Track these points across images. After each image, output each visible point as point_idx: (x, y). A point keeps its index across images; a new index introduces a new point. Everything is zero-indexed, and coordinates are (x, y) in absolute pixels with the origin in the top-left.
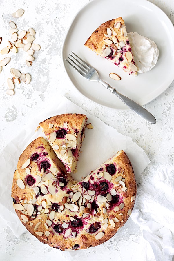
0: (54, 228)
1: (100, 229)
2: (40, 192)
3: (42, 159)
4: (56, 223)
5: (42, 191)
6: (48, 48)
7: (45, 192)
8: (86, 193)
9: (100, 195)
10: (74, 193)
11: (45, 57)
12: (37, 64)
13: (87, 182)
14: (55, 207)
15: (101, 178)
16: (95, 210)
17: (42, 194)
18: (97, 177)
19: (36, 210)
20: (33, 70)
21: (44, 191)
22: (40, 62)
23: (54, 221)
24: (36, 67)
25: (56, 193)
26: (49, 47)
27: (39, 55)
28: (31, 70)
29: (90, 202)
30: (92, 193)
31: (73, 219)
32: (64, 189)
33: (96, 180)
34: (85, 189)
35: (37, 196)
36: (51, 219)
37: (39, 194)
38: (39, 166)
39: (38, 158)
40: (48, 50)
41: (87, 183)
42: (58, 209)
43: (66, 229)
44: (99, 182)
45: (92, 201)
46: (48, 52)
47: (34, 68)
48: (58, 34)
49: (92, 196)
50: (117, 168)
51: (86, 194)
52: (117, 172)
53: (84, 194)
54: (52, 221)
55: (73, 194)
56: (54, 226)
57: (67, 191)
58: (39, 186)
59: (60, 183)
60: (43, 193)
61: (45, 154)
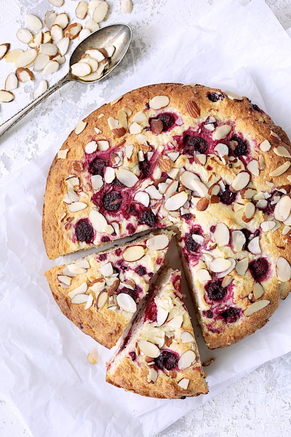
0: (246, 153)
1: (153, 117)
2: (250, 238)
3: (220, 305)
4: (239, 163)
5: (244, 240)
7: (238, 236)
8: (153, 203)
9: (126, 187)
10: (179, 210)
11: (95, 101)
12: (77, 113)
13: (143, 224)
14: (226, 197)
15: (113, 221)
16: (149, 159)
17: (246, 232)
18: (120, 227)
19: (272, 203)
20: (66, 125)
21: (241, 239)
22: (83, 111)
23: (243, 168)
24: (73, 118)
25: (214, 225)
27: (83, 94)
28: (61, 124)
29: (152, 179)
30: (141, 198)
31: (201, 157)
32: (196, 227)
33: (125, 223)
34: (153, 210)
35: (258, 233)
36: (246, 173)
37: (252, 235)
38: (232, 293)
39: (227, 310)
41: (144, 222)
42: (224, 190)
43: (221, 141)
44: (119, 215)
45: (147, 182)
47: (68, 122)
48: (131, 55)
49: (144, 191)
50: (72, 231)
51: (155, 199)
52: (74, 222)
53: (158, 201)
54: (247, 171)
55: (182, 209)
56: (245, 157)
57: (192, 222)
58: (246, 252)
59: (199, 242)
60: (243, 235)
61: (209, 314)
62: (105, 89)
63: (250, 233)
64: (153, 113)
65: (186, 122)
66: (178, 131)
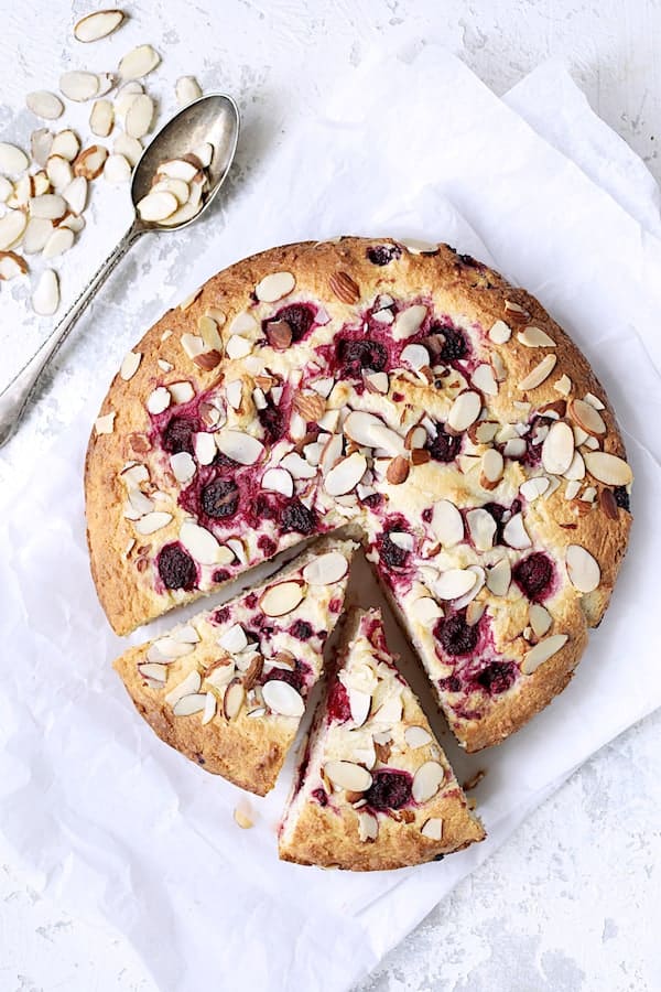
0: (465, 353)
1: (268, 317)
2: (504, 520)
3: (470, 662)
4: (455, 376)
5: (494, 525)
6: (169, 256)
7: (479, 520)
8: (301, 486)
9: (242, 465)
10: (354, 491)
11: (158, 295)
13: (289, 532)
14: (442, 447)
15: (230, 538)
16: (276, 402)
17: (494, 509)
18: (245, 547)
19: (535, 442)
21: (485, 525)
23: (465, 385)
25: (428, 507)
26: (175, 250)
29: (291, 441)
30: (276, 482)
31: (378, 379)
32: (393, 518)
33: (252, 537)
34: (303, 501)
35: (518, 506)
36: (473, 393)
37: (507, 513)
38: (490, 634)
39: (486, 670)
40: (172, 262)
41: (290, 529)
42: (436, 435)
43: (412, 340)
44: (238, 524)
45: (282, 447)
46: (171, 275)
49: (279, 468)
50: (153, 572)
51: (303, 479)
52: (153, 554)
53: (310, 482)
54: (473, 389)
55: (359, 488)
56: (463, 363)
57: (384, 509)
58: (502, 548)
59: (405, 547)
60: (490, 517)
61: (452, 683)
62: (173, 267)
63: (502, 509)
64: (267, 311)
65: (336, 316)
66: (323, 335)
